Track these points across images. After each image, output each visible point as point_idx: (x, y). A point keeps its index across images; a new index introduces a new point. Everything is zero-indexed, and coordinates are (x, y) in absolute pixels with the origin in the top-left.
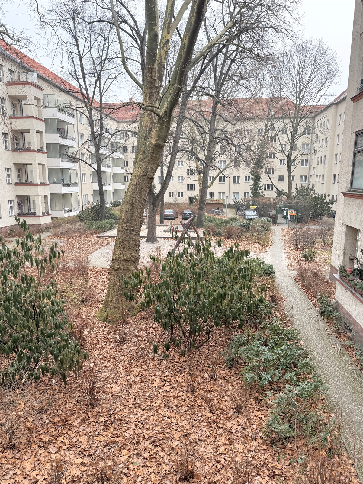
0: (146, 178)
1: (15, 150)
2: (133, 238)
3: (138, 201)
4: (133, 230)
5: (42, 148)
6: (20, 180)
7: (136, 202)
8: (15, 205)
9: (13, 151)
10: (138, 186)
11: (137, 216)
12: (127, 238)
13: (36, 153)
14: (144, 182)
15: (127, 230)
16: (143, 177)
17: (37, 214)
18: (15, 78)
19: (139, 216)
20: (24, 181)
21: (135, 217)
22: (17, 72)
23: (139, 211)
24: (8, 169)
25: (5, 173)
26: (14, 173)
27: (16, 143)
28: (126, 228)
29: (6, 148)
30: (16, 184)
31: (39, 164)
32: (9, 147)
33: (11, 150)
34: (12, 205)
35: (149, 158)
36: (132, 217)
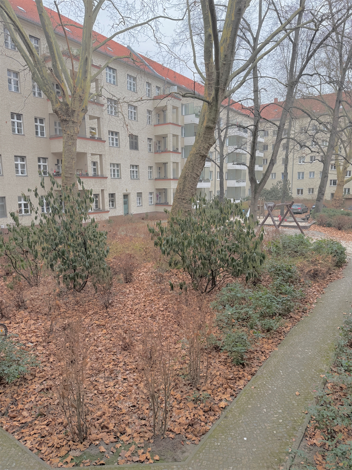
0: (198, 155)
1: (156, 152)
2: (184, 206)
3: (190, 175)
4: (184, 199)
5: (178, 149)
6: (160, 176)
7: (188, 176)
8: (154, 196)
9: (155, 153)
10: (191, 163)
11: (188, 188)
12: (179, 205)
13: (171, 154)
14: (197, 159)
15: (179, 199)
16: (196, 155)
17: (169, 204)
18: (161, 92)
19: (190, 187)
20: (163, 177)
21: (186, 188)
22: (163, 88)
23: (190, 184)
24: (151, 168)
25: (148, 170)
26: (155, 170)
27: (159, 146)
28: (179, 197)
29: (150, 150)
30: (156, 179)
31: (173, 163)
32: (153, 150)
33: (153, 152)
34: (152, 196)
35: (202, 139)
36: (183, 188)
